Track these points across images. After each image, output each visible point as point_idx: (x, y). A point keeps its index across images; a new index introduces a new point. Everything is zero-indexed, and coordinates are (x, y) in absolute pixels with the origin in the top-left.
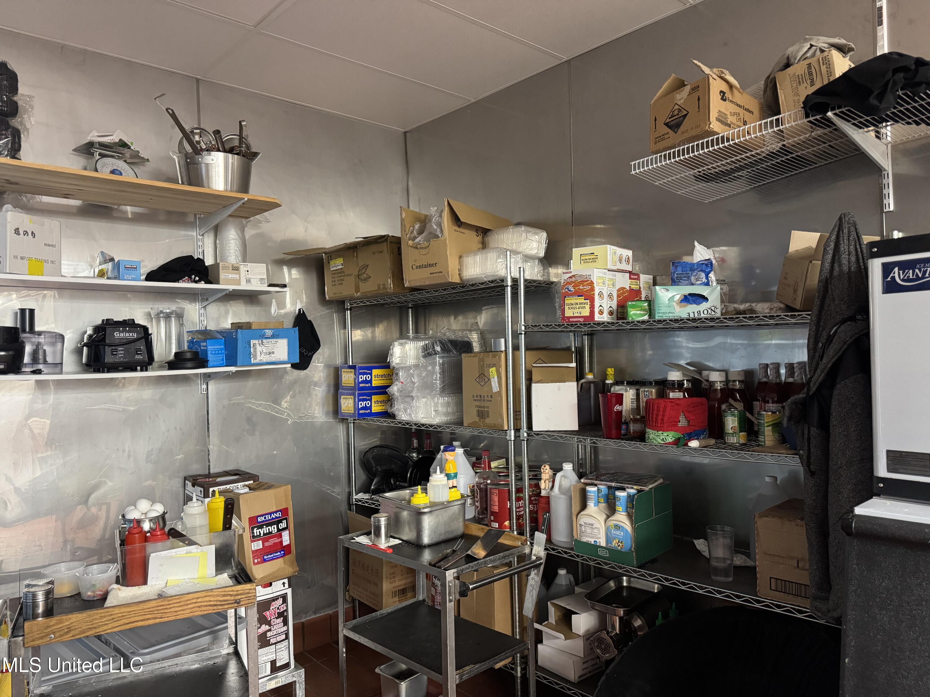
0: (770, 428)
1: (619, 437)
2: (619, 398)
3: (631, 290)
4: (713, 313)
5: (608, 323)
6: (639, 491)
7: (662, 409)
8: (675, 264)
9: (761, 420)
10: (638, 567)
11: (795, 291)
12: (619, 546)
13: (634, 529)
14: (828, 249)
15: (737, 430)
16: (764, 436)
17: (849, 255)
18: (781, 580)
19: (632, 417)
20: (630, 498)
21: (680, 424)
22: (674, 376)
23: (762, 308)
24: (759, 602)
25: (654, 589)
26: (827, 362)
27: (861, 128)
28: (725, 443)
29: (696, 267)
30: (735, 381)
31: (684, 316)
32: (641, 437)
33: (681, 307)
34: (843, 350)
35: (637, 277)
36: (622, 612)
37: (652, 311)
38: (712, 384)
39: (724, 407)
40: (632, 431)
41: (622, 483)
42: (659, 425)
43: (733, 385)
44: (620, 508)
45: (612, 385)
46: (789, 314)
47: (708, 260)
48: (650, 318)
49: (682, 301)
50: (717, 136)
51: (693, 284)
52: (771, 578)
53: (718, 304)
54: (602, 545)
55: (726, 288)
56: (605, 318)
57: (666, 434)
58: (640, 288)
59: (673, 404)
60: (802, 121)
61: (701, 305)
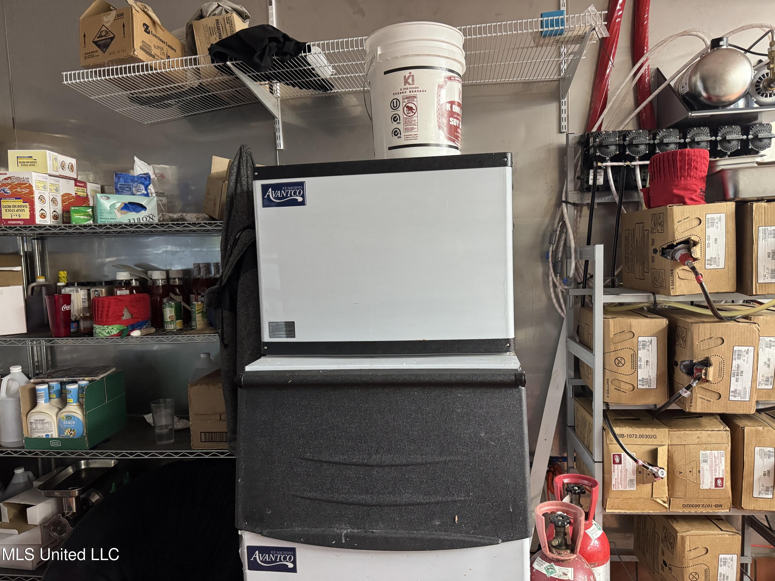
0: (200, 314)
1: (69, 335)
2: (67, 299)
3: (78, 197)
4: (151, 220)
5: (50, 226)
6: (90, 381)
7: (106, 306)
8: (118, 176)
9: (193, 309)
10: (90, 449)
11: (215, 204)
12: (71, 434)
13: (86, 416)
14: (232, 171)
15: (174, 318)
16: (195, 321)
17: (247, 178)
18: (209, 432)
19: (81, 315)
20: (81, 388)
21: (124, 318)
22: (123, 276)
23: (191, 217)
24: (192, 454)
25: (111, 465)
26: (233, 260)
27: (256, 81)
28: (165, 330)
29: (136, 179)
30: (175, 279)
31: (126, 221)
32: (90, 333)
33: (122, 214)
34: (244, 250)
35: (83, 185)
36: (77, 492)
37: (96, 217)
38: (154, 281)
39: (165, 300)
40: (82, 328)
41: (74, 377)
42: (104, 320)
43: (174, 282)
44: (70, 400)
45: (64, 286)
46: (207, 222)
47: (146, 174)
48: (94, 223)
49: (122, 208)
50: (142, 63)
51: (134, 195)
52: (201, 433)
53: (155, 213)
54: (54, 437)
55: (164, 200)
56: (49, 221)
57: (111, 328)
58: (87, 195)
59: (116, 300)
60: (209, 65)
61: (140, 213)
